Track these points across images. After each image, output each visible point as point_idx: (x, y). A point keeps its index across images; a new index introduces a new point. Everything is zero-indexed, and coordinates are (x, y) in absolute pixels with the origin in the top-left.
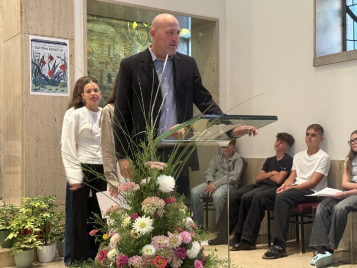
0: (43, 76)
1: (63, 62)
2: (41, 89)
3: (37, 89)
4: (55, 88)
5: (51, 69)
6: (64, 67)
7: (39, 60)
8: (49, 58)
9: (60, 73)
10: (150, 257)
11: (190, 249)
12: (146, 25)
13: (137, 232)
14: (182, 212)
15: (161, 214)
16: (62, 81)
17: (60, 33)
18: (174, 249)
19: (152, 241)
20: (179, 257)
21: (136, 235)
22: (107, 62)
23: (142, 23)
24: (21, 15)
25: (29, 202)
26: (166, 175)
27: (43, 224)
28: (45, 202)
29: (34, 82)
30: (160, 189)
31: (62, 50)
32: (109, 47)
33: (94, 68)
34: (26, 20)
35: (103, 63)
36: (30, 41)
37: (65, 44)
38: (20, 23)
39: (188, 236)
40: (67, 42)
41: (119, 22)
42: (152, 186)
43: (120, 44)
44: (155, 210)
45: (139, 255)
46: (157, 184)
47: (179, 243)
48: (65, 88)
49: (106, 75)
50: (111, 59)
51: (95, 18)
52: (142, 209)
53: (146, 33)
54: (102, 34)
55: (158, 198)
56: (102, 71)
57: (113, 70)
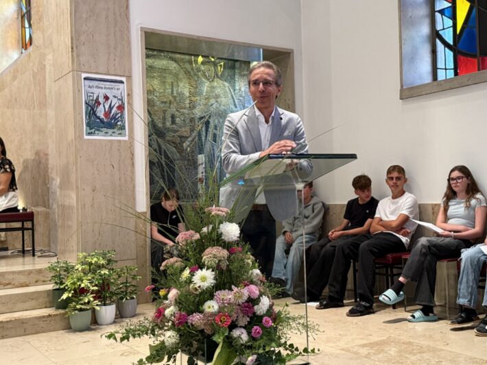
0: (98, 118)
1: (120, 102)
2: (97, 132)
3: (91, 133)
4: (112, 130)
5: (107, 110)
6: (121, 108)
7: (92, 100)
8: (104, 97)
9: (117, 114)
10: (212, 314)
11: (258, 304)
12: (213, 60)
13: (197, 286)
14: (248, 264)
15: (224, 265)
16: (119, 123)
17: (115, 70)
18: (239, 305)
19: (215, 297)
20: (245, 313)
21: (196, 289)
22: (170, 101)
23: (208, 57)
24: (72, 52)
25: (86, 258)
26: (229, 222)
27: (101, 281)
28: (103, 258)
29: (88, 125)
30: (223, 237)
31: (118, 89)
32: (172, 85)
33: (155, 108)
34: (78, 56)
35: (165, 103)
36: (83, 80)
37: (122, 82)
38: (71, 60)
39: (255, 290)
40: (124, 79)
41: (183, 57)
42: (214, 235)
43: (184, 80)
44: (217, 262)
45: (200, 312)
46: (219, 232)
47: (245, 298)
48: (123, 131)
49: (170, 115)
50: (175, 97)
51: (155, 53)
52: (203, 261)
53: (213, 68)
54: (164, 70)
55: (220, 248)
56: (164, 112)
57: (177, 111)
